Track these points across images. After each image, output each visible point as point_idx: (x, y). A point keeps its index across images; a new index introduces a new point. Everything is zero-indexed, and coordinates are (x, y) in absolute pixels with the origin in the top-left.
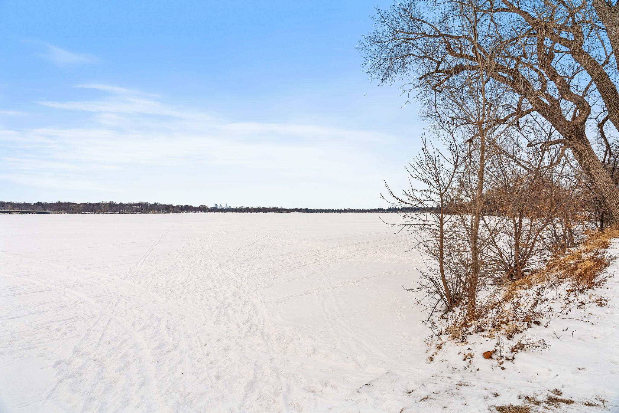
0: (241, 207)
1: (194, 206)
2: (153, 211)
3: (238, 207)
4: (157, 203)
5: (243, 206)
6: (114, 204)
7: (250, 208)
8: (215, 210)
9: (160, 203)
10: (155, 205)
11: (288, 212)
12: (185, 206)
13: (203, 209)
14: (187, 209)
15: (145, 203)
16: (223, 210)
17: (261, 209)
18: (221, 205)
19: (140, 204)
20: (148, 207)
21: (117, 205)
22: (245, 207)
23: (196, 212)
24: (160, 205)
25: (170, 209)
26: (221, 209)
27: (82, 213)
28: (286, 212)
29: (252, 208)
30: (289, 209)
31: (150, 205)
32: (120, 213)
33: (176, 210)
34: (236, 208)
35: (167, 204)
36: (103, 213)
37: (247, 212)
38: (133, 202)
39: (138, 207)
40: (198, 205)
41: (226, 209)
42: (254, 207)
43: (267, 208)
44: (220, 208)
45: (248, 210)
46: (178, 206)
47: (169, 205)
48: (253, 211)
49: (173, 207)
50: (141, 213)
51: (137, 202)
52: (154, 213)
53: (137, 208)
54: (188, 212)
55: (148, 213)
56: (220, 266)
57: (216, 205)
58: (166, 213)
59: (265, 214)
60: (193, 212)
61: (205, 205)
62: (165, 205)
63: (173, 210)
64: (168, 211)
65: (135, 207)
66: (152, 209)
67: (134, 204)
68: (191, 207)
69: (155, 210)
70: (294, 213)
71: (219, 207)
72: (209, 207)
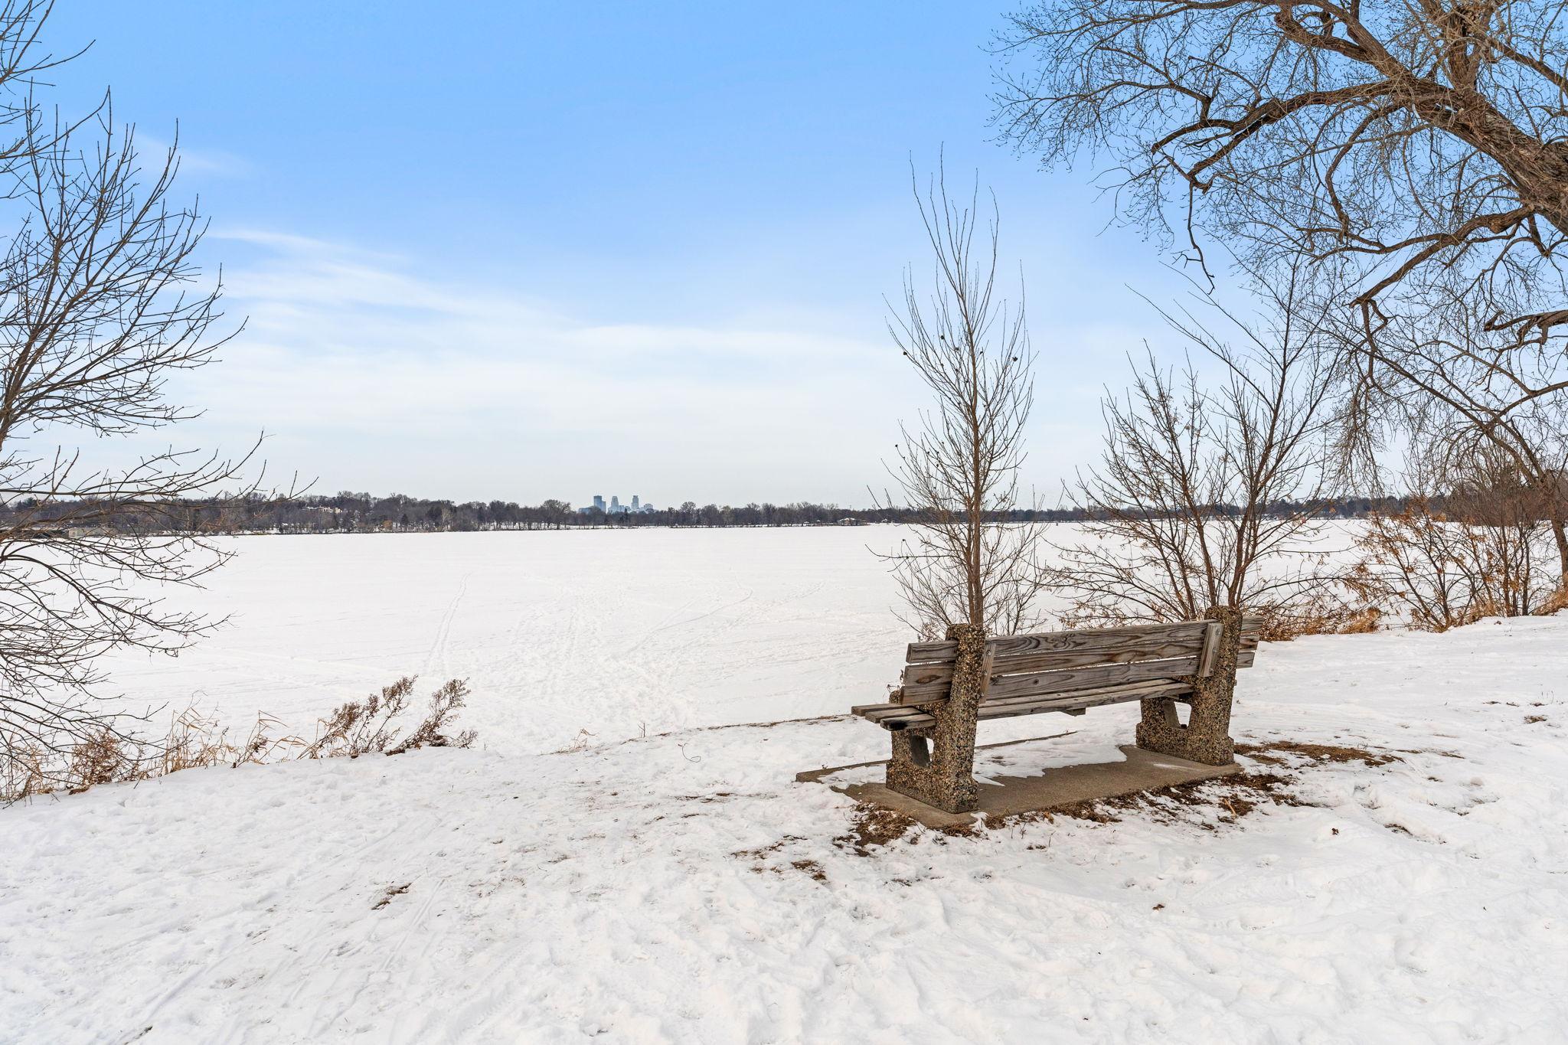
0: (685, 505)
1: (521, 506)
2: (387, 523)
3: (677, 507)
4: (400, 497)
5: (692, 504)
6: (260, 501)
7: (720, 509)
8: (594, 517)
9: (410, 496)
10: (394, 501)
11: (857, 523)
12: (493, 504)
13: (553, 515)
14: (501, 515)
15: (358, 498)
16: (625, 519)
17: (759, 513)
18: (615, 500)
19: (343, 501)
20: (369, 510)
21: (270, 506)
22: (700, 505)
23: (530, 525)
24: (410, 503)
25: (445, 515)
26: (617, 514)
27: (165, 532)
28: (851, 524)
29: (727, 508)
30: (863, 512)
31: (376, 505)
32: (282, 531)
33: (465, 521)
34: (670, 509)
35: (432, 499)
36: (229, 534)
37: (710, 525)
38: (319, 495)
39: (338, 511)
40: (535, 502)
41: (634, 514)
42: (732, 506)
43: (782, 510)
44: (614, 511)
45: (711, 517)
46: (468, 506)
47: (439, 502)
48: (731, 520)
49: (454, 510)
50: (349, 532)
51: (332, 494)
52: (391, 530)
53: (335, 516)
54: (503, 527)
55: (371, 532)
56: (614, 657)
57: (598, 498)
58: (429, 530)
59: (774, 530)
60: (522, 525)
61: (563, 499)
62: (425, 503)
63: (454, 520)
64: (437, 525)
65: (327, 513)
66: (385, 518)
67: (324, 502)
68: (514, 507)
69: (393, 520)
70: (883, 526)
71: (608, 508)
72: (575, 508)
